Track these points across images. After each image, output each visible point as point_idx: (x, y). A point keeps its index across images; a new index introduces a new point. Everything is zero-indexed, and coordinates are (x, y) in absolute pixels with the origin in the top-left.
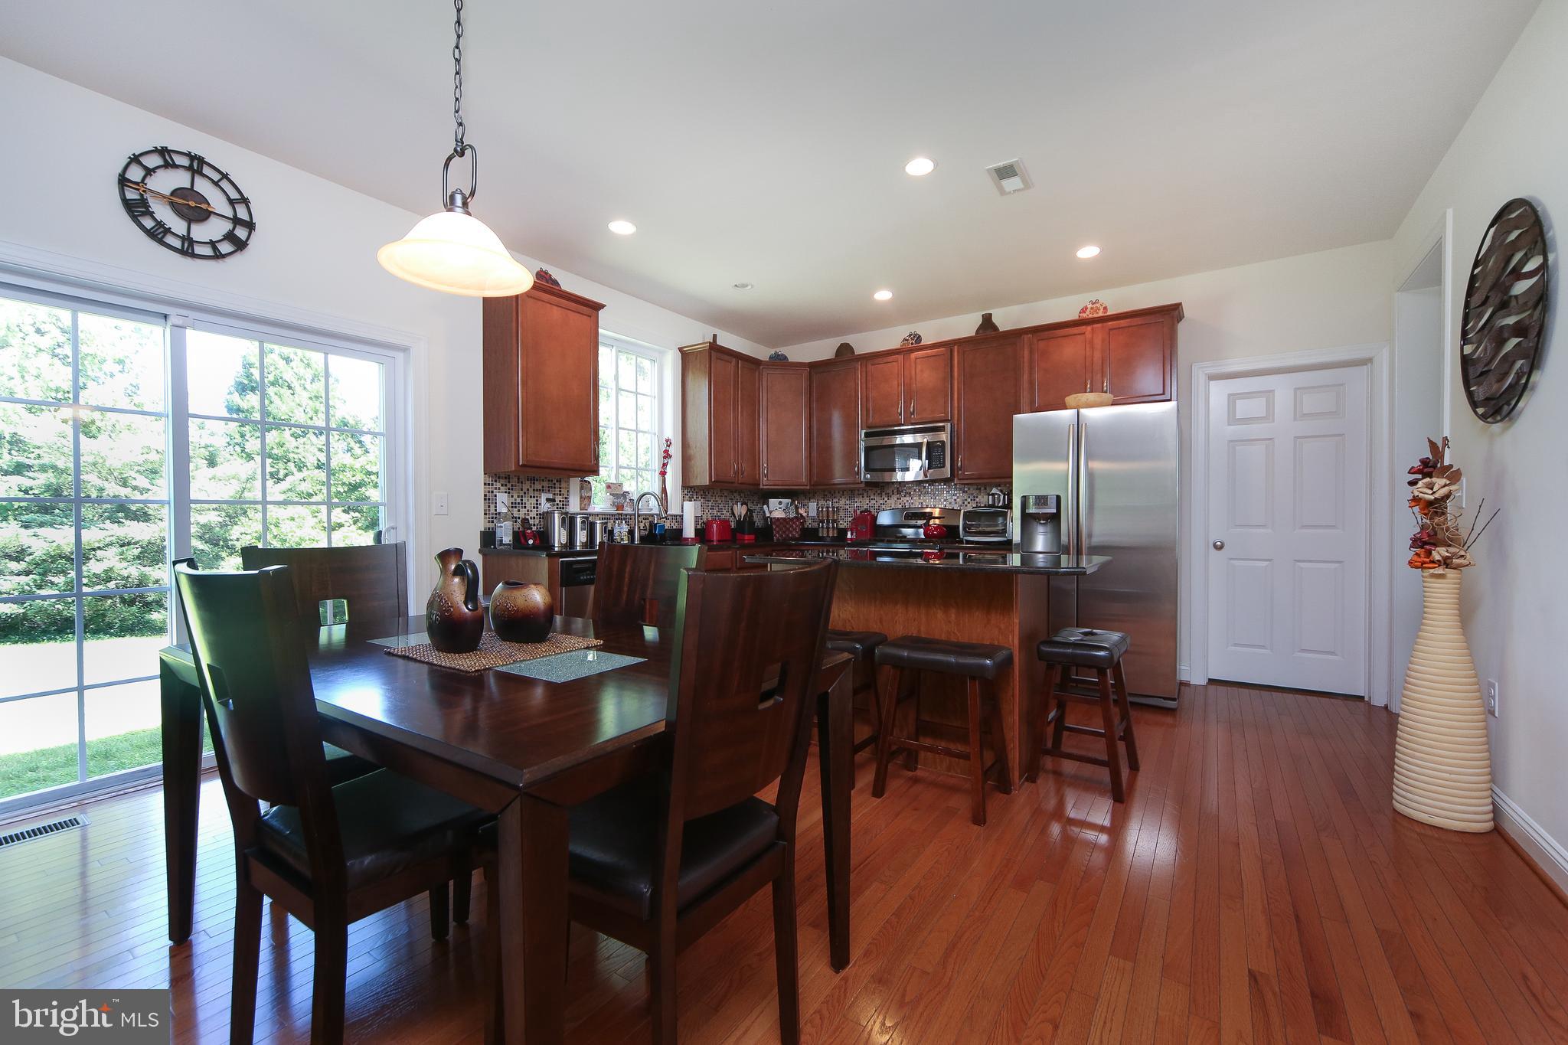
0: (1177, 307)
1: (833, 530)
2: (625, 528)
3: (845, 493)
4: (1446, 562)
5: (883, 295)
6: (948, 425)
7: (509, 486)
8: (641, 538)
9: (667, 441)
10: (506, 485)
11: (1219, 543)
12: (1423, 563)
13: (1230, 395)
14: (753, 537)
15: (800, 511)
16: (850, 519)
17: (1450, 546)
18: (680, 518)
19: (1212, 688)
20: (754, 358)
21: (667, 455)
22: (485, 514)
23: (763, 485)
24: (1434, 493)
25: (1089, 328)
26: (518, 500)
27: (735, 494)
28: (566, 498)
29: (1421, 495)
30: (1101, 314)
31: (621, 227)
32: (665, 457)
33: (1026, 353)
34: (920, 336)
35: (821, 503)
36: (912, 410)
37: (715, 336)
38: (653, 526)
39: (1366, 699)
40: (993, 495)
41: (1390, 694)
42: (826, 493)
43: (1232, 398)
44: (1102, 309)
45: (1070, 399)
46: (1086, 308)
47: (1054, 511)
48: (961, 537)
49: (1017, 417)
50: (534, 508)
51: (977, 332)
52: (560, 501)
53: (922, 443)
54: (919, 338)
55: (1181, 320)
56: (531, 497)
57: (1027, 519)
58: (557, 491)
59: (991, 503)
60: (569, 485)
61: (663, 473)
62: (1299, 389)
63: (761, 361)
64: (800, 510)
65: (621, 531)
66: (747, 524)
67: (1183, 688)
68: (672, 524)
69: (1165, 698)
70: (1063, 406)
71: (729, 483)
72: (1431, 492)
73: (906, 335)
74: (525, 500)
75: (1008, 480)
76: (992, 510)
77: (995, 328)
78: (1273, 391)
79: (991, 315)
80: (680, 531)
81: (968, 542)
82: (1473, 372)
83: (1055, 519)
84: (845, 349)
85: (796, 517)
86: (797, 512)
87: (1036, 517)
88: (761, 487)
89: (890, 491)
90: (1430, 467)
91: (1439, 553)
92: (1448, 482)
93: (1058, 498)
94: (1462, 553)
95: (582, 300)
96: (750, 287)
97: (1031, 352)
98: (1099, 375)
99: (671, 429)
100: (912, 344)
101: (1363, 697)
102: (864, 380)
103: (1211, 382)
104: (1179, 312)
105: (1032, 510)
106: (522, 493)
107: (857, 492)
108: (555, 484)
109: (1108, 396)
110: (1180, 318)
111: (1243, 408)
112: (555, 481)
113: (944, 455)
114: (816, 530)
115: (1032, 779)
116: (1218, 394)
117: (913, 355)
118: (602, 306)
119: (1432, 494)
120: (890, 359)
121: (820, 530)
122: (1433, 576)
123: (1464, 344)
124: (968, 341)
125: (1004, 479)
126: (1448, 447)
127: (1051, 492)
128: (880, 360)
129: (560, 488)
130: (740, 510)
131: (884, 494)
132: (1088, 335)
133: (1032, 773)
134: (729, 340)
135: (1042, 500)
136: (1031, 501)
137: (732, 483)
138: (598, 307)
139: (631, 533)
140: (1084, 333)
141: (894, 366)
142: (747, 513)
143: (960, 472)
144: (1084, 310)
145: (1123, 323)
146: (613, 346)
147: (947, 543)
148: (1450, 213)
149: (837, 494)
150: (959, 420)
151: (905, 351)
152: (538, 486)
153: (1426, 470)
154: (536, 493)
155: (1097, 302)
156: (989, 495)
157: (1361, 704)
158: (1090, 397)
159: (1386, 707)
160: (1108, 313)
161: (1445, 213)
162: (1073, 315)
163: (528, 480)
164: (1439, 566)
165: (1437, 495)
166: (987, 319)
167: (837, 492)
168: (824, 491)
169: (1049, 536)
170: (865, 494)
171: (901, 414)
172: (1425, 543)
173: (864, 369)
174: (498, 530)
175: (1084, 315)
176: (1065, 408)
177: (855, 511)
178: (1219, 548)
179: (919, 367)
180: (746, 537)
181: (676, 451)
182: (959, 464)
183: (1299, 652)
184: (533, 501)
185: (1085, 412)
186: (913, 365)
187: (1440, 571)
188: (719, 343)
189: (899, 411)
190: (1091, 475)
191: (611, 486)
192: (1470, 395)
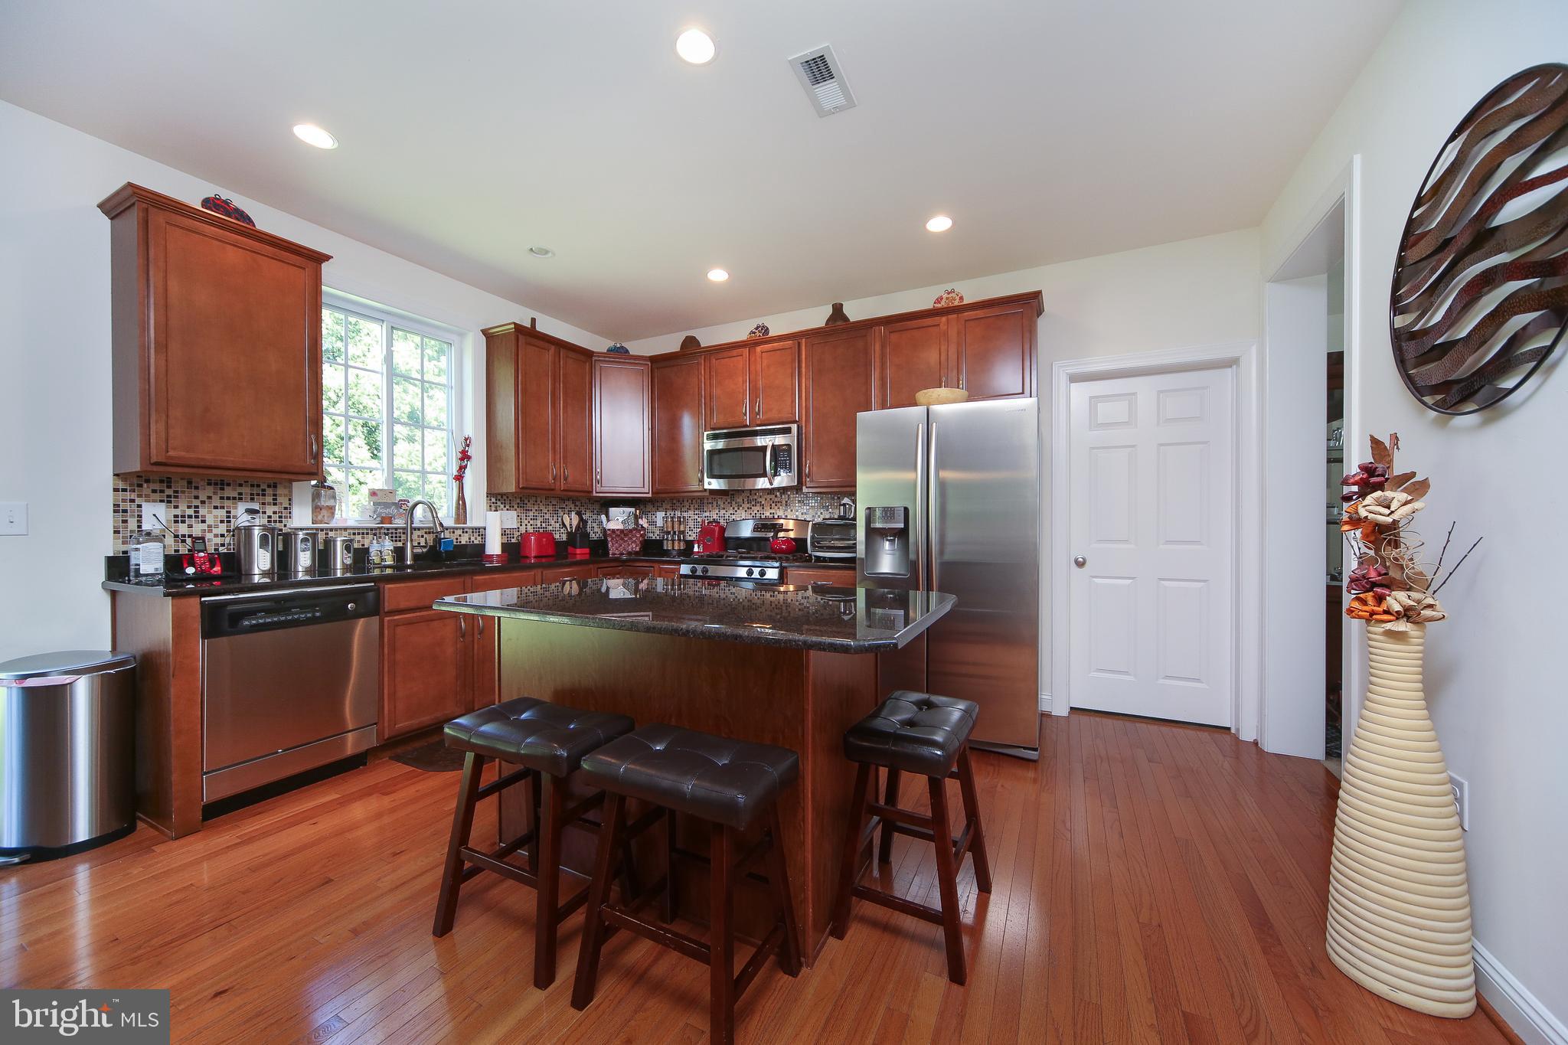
0: (1037, 295)
1: (679, 543)
2: (388, 545)
3: (694, 501)
4: (1407, 614)
5: (718, 275)
6: (794, 427)
7: (169, 492)
8: (416, 557)
9: (466, 440)
10: (162, 491)
11: (1081, 560)
12: (1372, 613)
13: (1091, 398)
14: (587, 550)
15: (640, 522)
16: (699, 530)
17: (1410, 589)
18: (480, 531)
19: (1075, 717)
20: (579, 347)
21: (465, 456)
22: (116, 532)
23: (597, 493)
24: (1392, 512)
25: (944, 319)
26: (191, 512)
27: (567, 503)
28: (286, 508)
29: (1371, 516)
30: (956, 303)
31: (313, 135)
32: (462, 459)
33: (878, 347)
34: (768, 329)
35: (670, 513)
36: (757, 410)
37: (533, 320)
38: (438, 540)
39: (1233, 731)
40: (844, 505)
41: (1261, 729)
42: (675, 502)
43: (1094, 400)
44: (957, 298)
45: (921, 395)
46: (942, 298)
47: (902, 525)
48: (809, 552)
49: (861, 416)
50: (222, 522)
51: (827, 324)
52: (275, 513)
53: (766, 447)
54: (767, 330)
55: (1041, 314)
56: (216, 507)
57: (871, 532)
58: (269, 499)
59: (842, 514)
60: (291, 492)
61: (459, 478)
62: (1162, 392)
63: (593, 352)
64: (640, 520)
65: (382, 550)
66: (578, 535)
67: (1044, 719)
68: (473, 539)
69: (1025, 748)
70: (914, 403)
71: (546, 490)
72: (1387, 511)
73: (752, 328)
74: (202, 511)
75: (853, 489)
76: (842, 522)
77: (846, 319)
78: (1134, 394)
79: (842, 305)
80: (482, 546)
81: (818, 559)
82: (1411, 350)
83: (902, 534)
84: (690, 342)
85: (634, 529)
86: (637, 523)
87: (883, 533)
88: (594, 494)
89: (740, 500)
90: (1378, 476)
91: (1397, 600)
92: (1410, 498)
93: (906, 510)
94: (1430, 601)
95: (285, 244)
96: (550, 255)
97: (883, 347)
98: (955, 372)
99: (473, 426)
100: (760, 336)
101: (1229, 729)
102: (707, 377)
103: (1072, 384)
104: (1039, 301)
105: (878, 525)
106: (196, 502)
107: (705, 501)
108: (264, 490)
109: (962, 392)
110: (1040, 311)
111: (1107, 411)
112: (265, 487)
113: (790, 460)
114: (660, 543)
115: (839, 933)
116: (1080, 393)
117: (759, 349)
118: (328, 258)
119: (1388, 515)
120: (735, 352)
121: (665, 542)
122: (1391, 634)
123: (1395, 315)
124: (818, 333)
125: (848, 488)
126: (1398, 448)
127: (898, 503)
128: (726, 354)
129: (275, 495)
130: (572, 520)
131: (734, 503)
132: (943, 327)
133: (837, 923)
134: (550, 326)
135: (889, 513)
136: (878, 513)
137: (553, 490)
138: (320, 258)
139: (399, 553)
140: (938, 325)
141: (739, 361)
142: (579, 523)
143: (808, 479)
144: (939, 300)
145: (980, 313)
146: (383, 321)
147: (794, 560)
148: (1357, 160)
149: (687, 504)
150: (807, 421)
151: (750, 344)
152: (229, 492)
153: (1373, 480)
154: (226, 503)
155: (953, 291)
156: (840, 505)
157: (1227, 738)
158: (943, 392)
159: (1256, 743)
160: (965, 302)
161: (1351, 161)
162: (928, 305)
163: (209, 484)
164: (1397, 619)
165: (1395, 516)
166: (838, 309)
167: (685, 500)
168: (672, 499)
169: (897, 553)
170: (715, 503)
171: (746, 415)
172: (1374, 585)
173: (707, 364)
174: (133, 555)
175: (939, 306)
176: (916, 404)
177: (703, 521)
178: (1081, 564)
179: (765, 363)
180: (578, 551)
181: (479, 452)
182: (807, 471)
183: (1163, 678)
184: (222, 513)
185: (938, 409)
186: (759, 360)
187: (1402, 626)
188: (539, 328)
189: (744, 411)
190: (942, 485)
191: (378, 492)
192: (1410, 381)
